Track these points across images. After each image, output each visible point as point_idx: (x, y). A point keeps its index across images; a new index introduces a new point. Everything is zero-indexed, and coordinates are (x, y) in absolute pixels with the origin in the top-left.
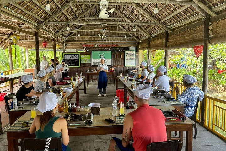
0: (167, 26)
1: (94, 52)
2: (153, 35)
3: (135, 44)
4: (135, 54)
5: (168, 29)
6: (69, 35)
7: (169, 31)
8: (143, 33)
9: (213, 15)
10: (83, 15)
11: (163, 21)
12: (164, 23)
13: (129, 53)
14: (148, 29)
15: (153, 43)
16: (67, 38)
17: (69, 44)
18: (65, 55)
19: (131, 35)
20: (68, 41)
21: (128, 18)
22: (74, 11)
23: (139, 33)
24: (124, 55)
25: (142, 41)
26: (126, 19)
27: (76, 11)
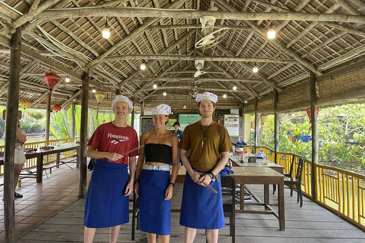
0: (276, 83)
1: (181, 116)
2: (261, 94)
3: (238, 105)
4: (238, 119)
5: (277, 87)
6: (149, 93)
7: (280, 90)
8: (248, 92)
9: (319, 74)
10: (171, 68)
11: (270, 78)
12: (272, 80)
13: (230, 118)
14: (253, 87)
15: (261, 104)
16: (146, 97)
17: (150, 105)
18: (143, 118)
19: (233, 94)
20: (147, 101)
21: (228, 72)
22: (161, 65)
23: (242, 92)
24: (223, 121)
25: (248, 101)
26: (225, 73)
27: (163, 65)
